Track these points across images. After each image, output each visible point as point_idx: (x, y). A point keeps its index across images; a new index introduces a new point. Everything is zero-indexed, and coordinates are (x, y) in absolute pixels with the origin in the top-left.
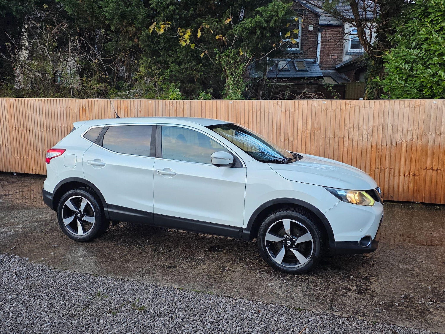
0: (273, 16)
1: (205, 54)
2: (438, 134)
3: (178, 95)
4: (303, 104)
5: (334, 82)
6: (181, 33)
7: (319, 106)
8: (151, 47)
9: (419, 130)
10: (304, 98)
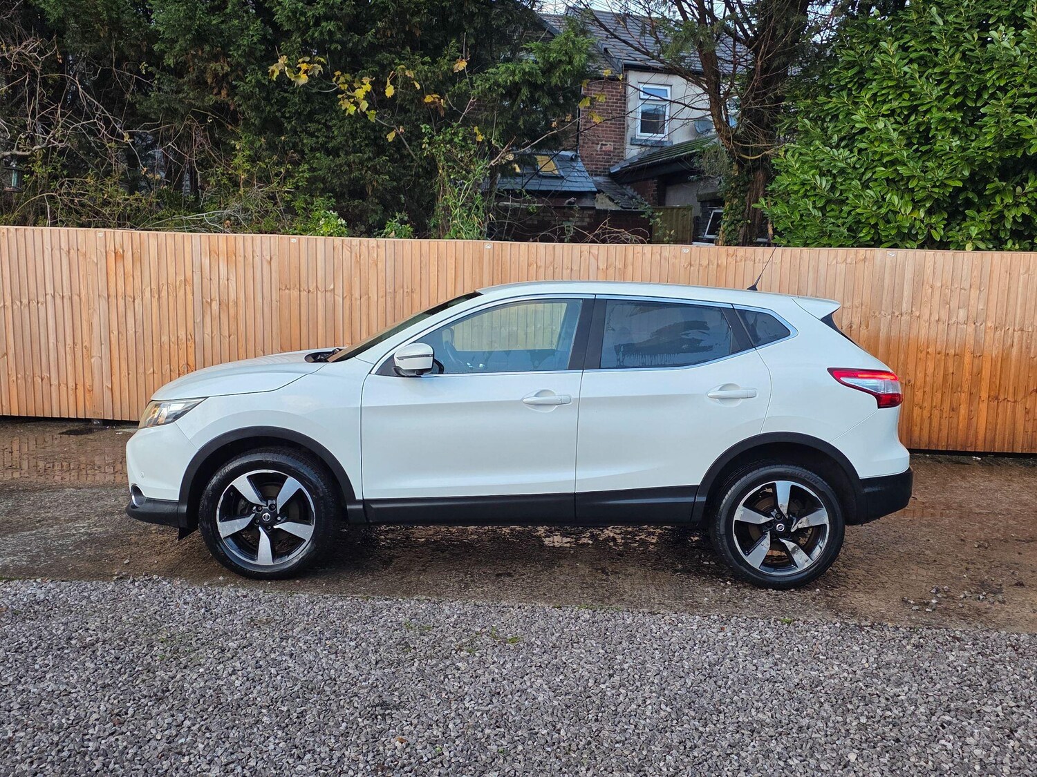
0: (560, 61)
1: (397, 135)
2: (896, 314)
3: (342, 225)
4: (644, 254)
5: (611, 203)
6: (343, 83)
7: (675, 257)
8: (263, 111)
9: (863, 307)
10: (604, 241)
